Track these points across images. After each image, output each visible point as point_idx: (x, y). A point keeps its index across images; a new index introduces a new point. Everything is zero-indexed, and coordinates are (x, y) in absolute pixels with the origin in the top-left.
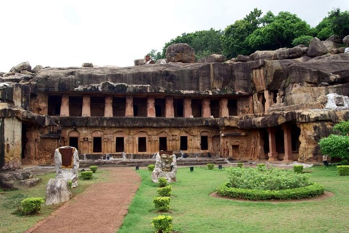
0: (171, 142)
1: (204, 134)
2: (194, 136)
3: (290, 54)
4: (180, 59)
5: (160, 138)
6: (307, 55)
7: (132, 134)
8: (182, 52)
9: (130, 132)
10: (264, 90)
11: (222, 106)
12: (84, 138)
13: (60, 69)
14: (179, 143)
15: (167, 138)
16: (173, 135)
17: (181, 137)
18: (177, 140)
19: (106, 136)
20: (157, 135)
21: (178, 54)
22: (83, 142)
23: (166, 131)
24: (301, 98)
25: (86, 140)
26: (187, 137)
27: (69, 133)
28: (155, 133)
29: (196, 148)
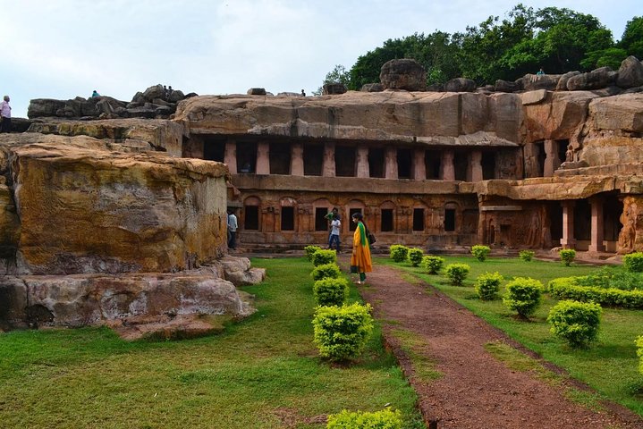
0: (399, 217)
1: (451, 206)
2: (434, 208)
3: (588, 82)
4: (405, 84)
5: (382, 210)
6: (616, 85)
7: (340, 203)
8: (408, 73)
9: (338, 201)
10: (544, 139)
11: (473, 163)
12: (269, 208)
13: (220, 97)
14: (411, 219)
15: (394, 211)
16: (402, 207)
17: (415, 209)
18: (408, 215)
19: (301, 206)
20: (379, 205)
21: (401, 76)
22: (266, 214)
23: (392, 200)
24: (612, 155)
25: (271, 210)
26: (423, 210)
27: (245, 199)
28: (376, 202)
29: (436, 228)
